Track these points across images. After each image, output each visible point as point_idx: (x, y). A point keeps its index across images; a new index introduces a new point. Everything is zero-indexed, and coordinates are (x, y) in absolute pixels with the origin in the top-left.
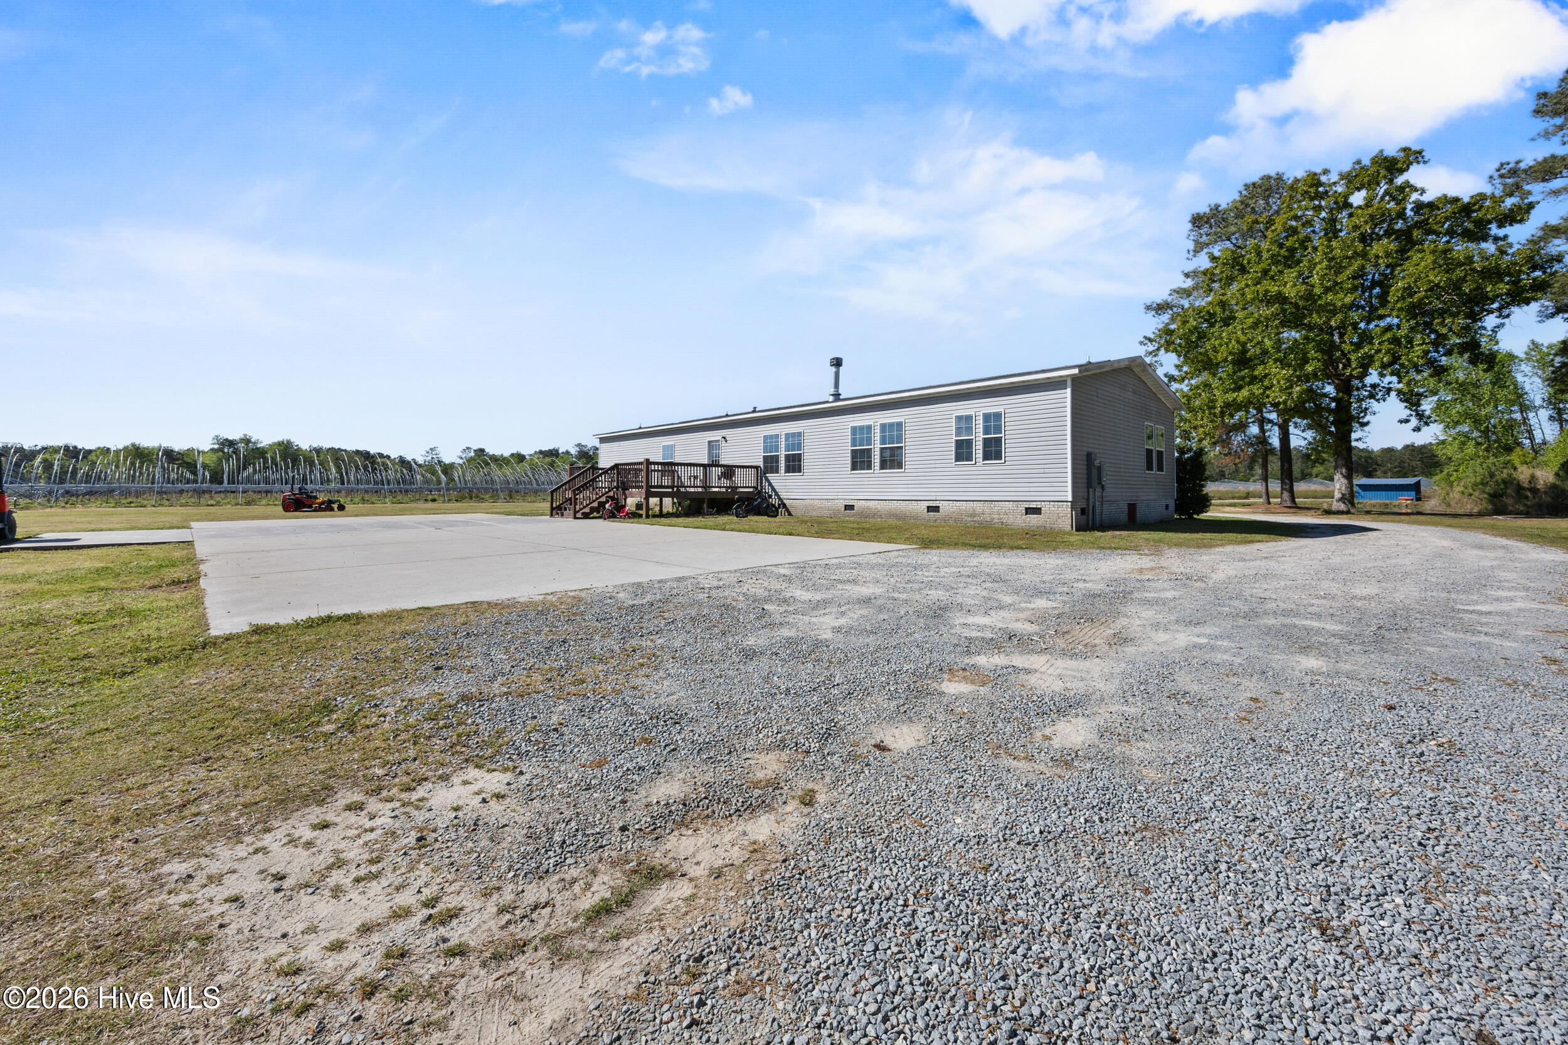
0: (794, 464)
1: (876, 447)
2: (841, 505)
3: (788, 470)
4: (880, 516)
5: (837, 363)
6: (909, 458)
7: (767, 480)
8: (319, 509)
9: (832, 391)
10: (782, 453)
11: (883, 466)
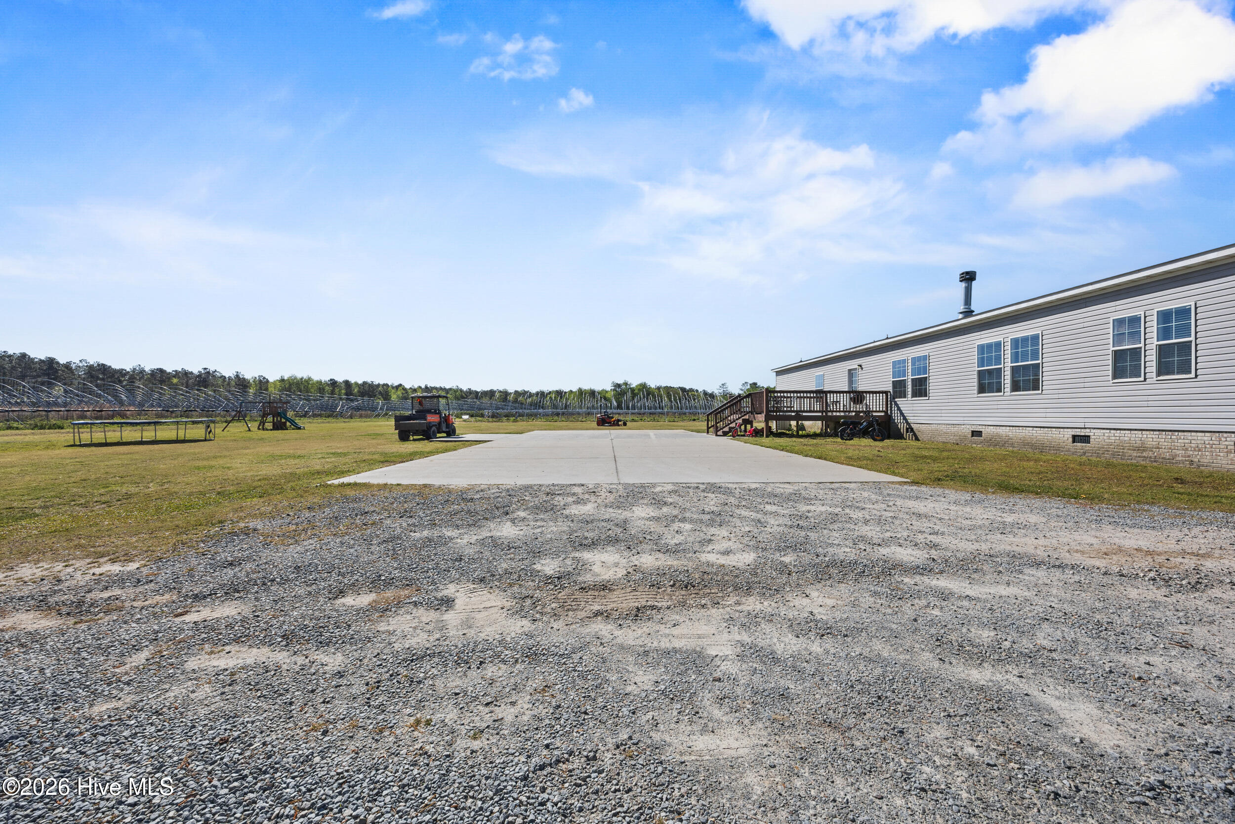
0: (921, 389)
1: (1007, 364)
2: (967, 430)
3: (914, 395)
4: (1012, 445)
5: (969, 277)
6: (1048, 377)
7: (896, 404)
8: (614, 425)
9: (962, 308)
10: (909, 377)
11: (1016, 387)
